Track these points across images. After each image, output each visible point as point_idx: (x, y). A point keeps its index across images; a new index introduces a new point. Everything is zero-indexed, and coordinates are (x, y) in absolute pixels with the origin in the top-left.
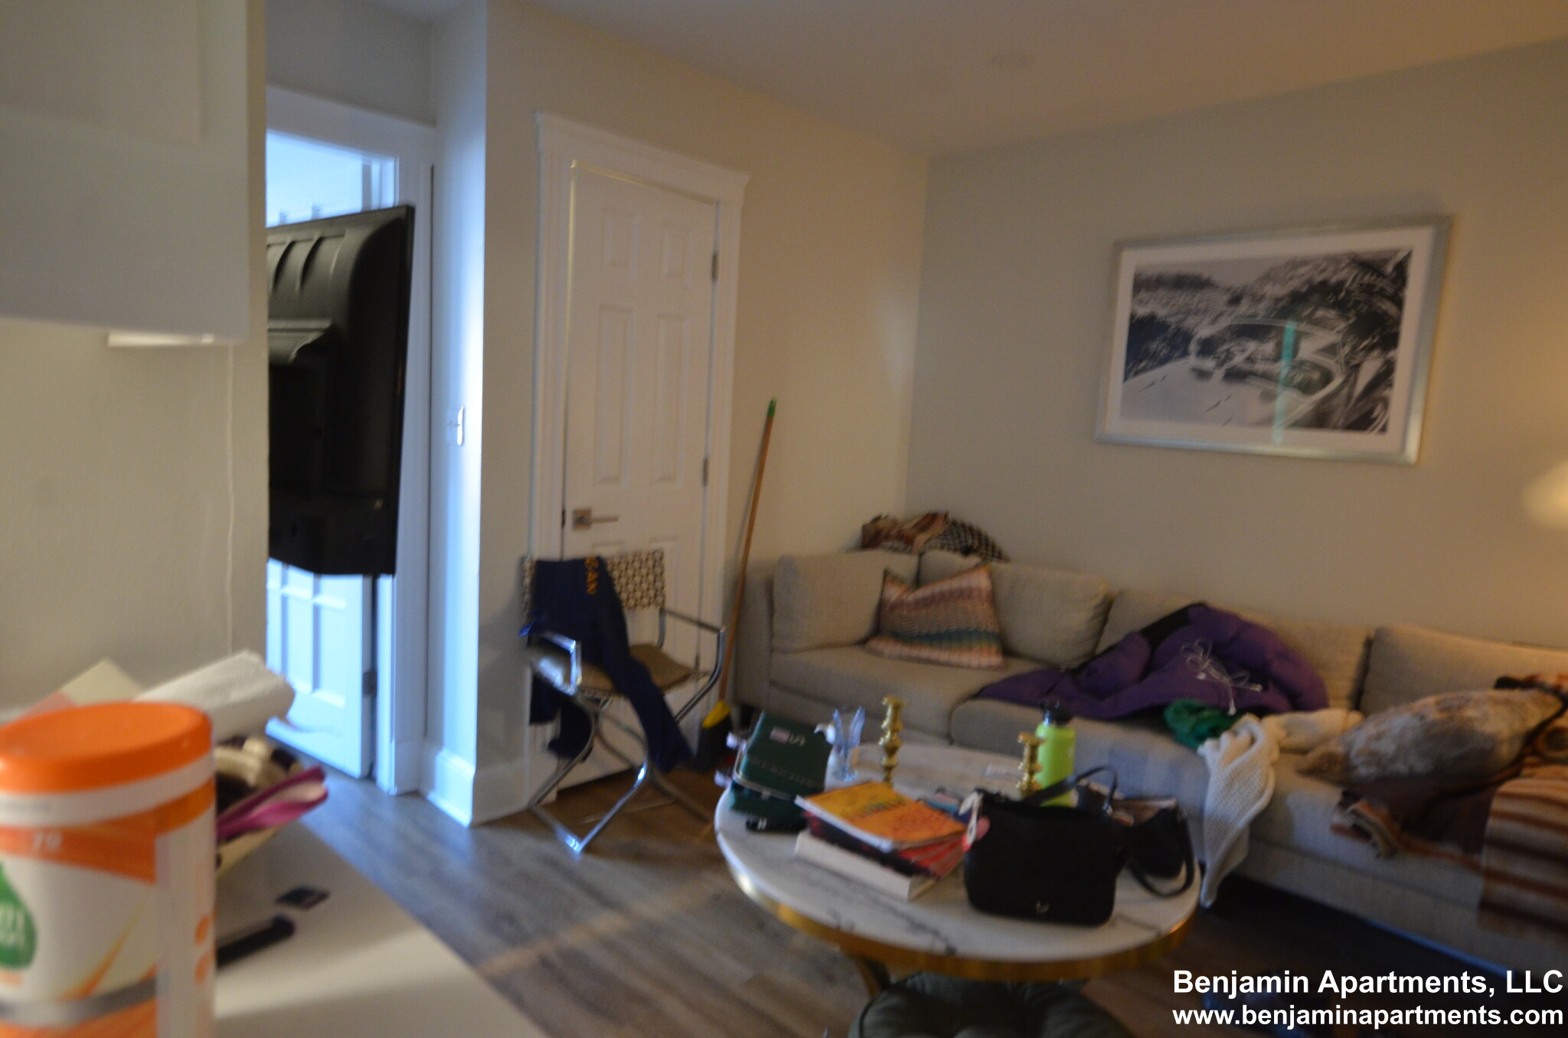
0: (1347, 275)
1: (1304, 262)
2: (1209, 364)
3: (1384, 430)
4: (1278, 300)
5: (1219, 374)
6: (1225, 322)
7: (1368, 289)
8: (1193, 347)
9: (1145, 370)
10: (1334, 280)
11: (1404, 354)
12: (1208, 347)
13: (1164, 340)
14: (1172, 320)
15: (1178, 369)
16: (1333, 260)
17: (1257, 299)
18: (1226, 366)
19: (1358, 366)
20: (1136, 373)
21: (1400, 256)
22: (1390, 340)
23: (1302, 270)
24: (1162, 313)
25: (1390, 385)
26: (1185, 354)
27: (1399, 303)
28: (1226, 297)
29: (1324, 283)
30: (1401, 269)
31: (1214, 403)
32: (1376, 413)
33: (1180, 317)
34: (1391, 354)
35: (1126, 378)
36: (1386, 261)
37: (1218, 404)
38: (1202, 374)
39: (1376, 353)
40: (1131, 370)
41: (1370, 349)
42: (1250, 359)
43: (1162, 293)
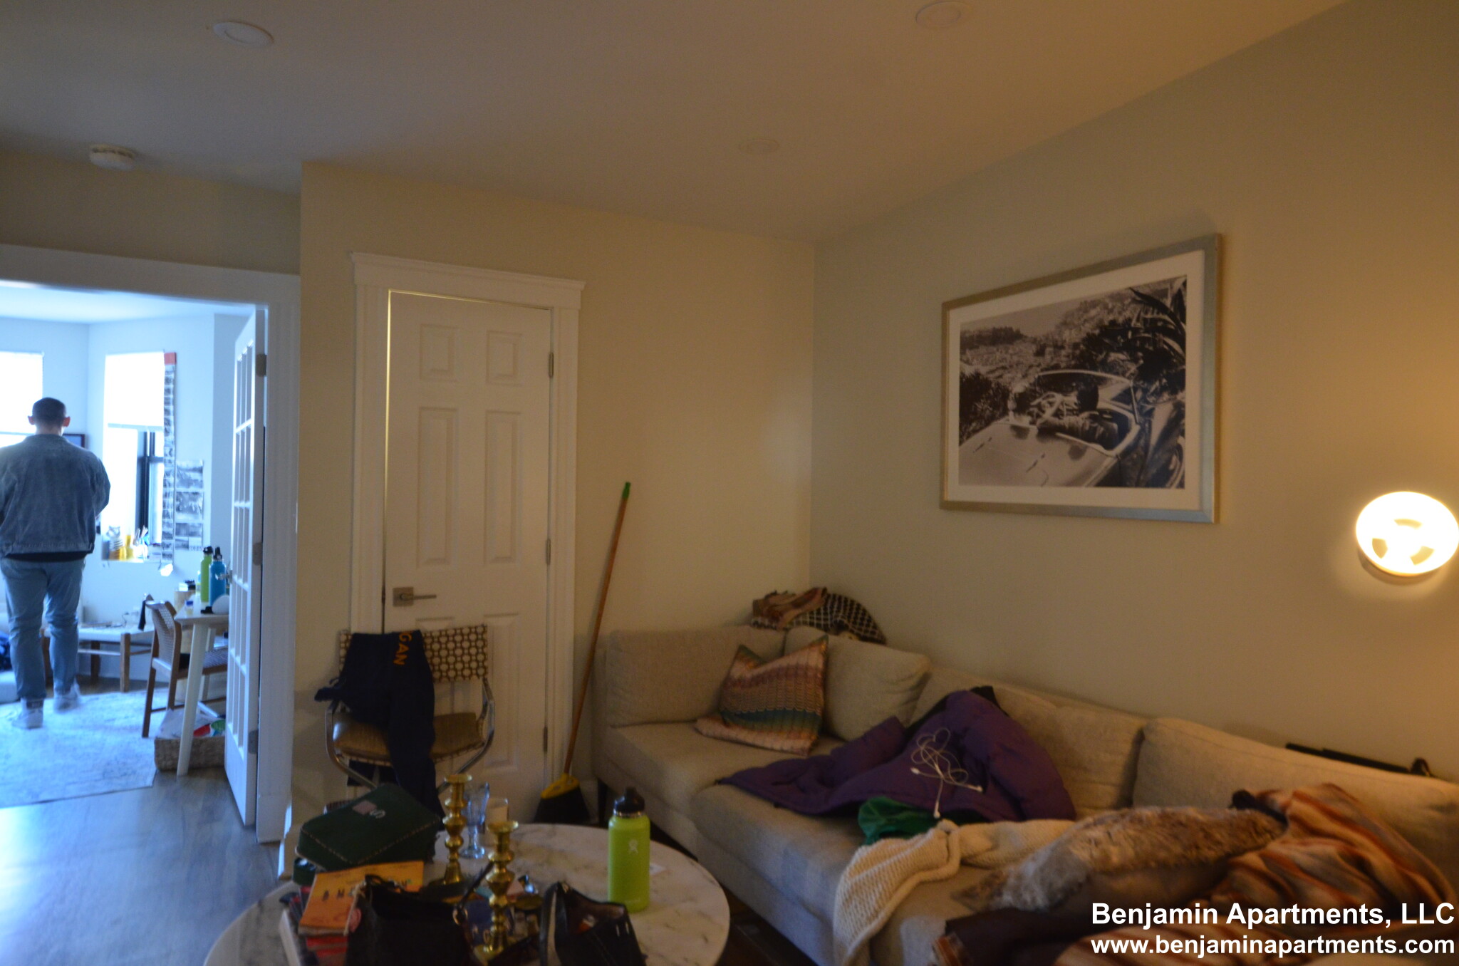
0: (1131, 312)
1: (1094, 304)
2: (1025, 421)
3: (1181, 485)
4: (1076, 346)
5: (1034, 430)
6: (1035, 374)
7: (1152, 326)
8: (1011, 404)
9: (975, 431)
10: (1121, 320)
11: (1192, 395)
12: (1023, 404)
13: (987, 398)
14: (991, 377)
15: (1000, 428)
16: (1117, 297)
17: (1058, 347)
18: (1039, 421)
19: (1150, 413)
20: (968, 437)
21: (1177, 285)
22: (1177, 383)
23: (1093, 312)
24: (983, 370)
25: (1183, 433)
26: (1005, 412)
27: (1181, 340)
28: (1034, 348)
29: (1113, 323)
30: (1179, 299)
31: (1033, 463)
32: (1172, 467)
33: (997, 374)
34: (1179, 396)
35: (961, 443)
36: (1164, 293)
37: (1035, 464)
38: (1020, 432)
39: (1166, 396)
40: (963, 434)
41: (1158, 393)
42: (1058, 414)
43: (982, 349)
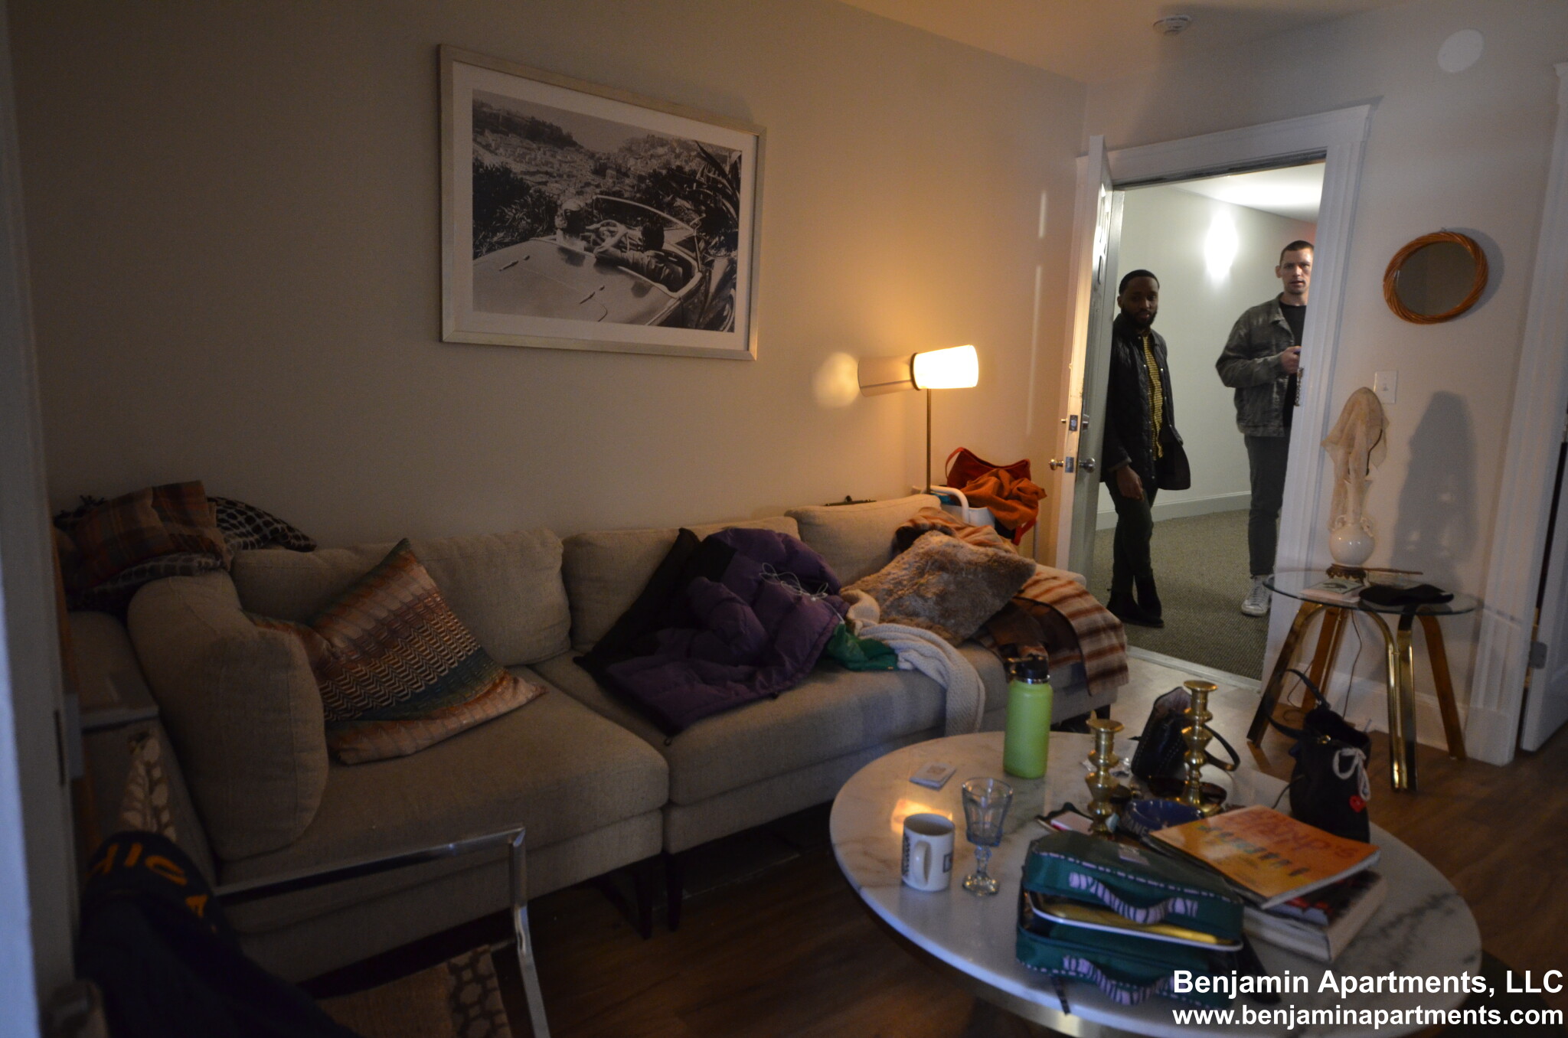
0: (695, 165)
1: (662, 142)
2: (578, 246)
3: (731, 330)
4: (641, 179)
5: (591, 258)
6: (591, 196)
7: (713, 184)
8: (559, 222)
9: (503, 244)
10: (687, 169)
11: (742, 254)
13: (523, 206)
14: (529, 180)
15: (546, 248)
16: (684, 145)
17: (622, 173)
18: (597, 249)
19: (710, 264)
20: (490, 250)
21: (735, 157)
22: (732, 243)
23: (661, 151)
24: (517, 168)
25: (734, 286)
26: (551, 230)
27: (736, 207)
28: (591, 164)
29: (680, 168)
30: (736, 168)
31: (588, 296)
32: (724, 313)
33: (539, 178)
34: (733, 254)
35: (476, 256)
36: (724, 159)
37: (591, 296)
38: (573, 258)
39: (723, 252)
40: (481, 244)
41: (718, 247)
42: (620, 245)
43: (514, 140)
